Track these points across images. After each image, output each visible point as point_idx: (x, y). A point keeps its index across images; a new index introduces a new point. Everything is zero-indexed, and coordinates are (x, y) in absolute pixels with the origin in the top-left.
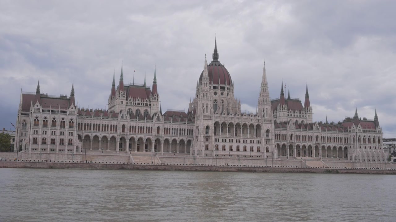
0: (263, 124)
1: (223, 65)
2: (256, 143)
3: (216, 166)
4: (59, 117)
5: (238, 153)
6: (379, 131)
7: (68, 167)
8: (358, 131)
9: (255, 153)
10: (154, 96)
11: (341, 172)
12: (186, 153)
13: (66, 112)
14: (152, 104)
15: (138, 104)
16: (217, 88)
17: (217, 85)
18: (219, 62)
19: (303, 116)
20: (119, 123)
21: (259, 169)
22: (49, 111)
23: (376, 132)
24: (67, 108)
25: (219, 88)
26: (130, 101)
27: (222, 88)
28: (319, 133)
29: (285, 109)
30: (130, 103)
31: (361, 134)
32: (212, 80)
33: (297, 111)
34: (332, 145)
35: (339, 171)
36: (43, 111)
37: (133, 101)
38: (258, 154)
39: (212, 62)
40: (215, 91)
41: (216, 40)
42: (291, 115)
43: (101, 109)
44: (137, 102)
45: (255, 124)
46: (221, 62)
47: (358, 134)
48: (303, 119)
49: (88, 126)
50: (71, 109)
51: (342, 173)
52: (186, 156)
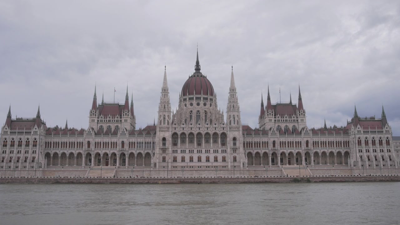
0: (228, 132)
1: (205, 76)
2: (221, 152)
3: (167, 178)
4: (24, 138)
5: (200, 164)
6: (386, 131)
7: (8, 182)
8: (356, 132)
9: (220, 163)
10: (125, 112)
11: (314, 180)
12: (144, 166)
13: (30, 133)
14: (123, 120)
15: (109, 121)
16: (192, 99)
17: (192, 96)
18: (201, 73)
19: (294, 121)
20: (85, 140)
21: (206, 181)
22: (15, 133)
23: (383, 132)
24: (31, 128)
25: (195, 98)
26: (102, 119)
27: (197, 98)
28: (310, 137)
29: (271, 114)
30: (101, 121)
31: (361, 136)
32: (188, 91)
33: (286, 115)
34: (328, 150)
35: (310, 179)
36: (11, 133)
37: (104, 118)
38: (224, 164)
39: (194, 73)
40: (191, 102)
41: (197, 52)
42: (279, 121)
43: (73, 128)
44: (108, 119)
45: (219, 132)
46: (203, 74)
47: (357, 136)
48: (294, 124)
49: (56, 144)
50: (34, 130)
51: (316, 182)
52: (146, 169)
